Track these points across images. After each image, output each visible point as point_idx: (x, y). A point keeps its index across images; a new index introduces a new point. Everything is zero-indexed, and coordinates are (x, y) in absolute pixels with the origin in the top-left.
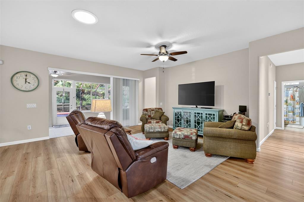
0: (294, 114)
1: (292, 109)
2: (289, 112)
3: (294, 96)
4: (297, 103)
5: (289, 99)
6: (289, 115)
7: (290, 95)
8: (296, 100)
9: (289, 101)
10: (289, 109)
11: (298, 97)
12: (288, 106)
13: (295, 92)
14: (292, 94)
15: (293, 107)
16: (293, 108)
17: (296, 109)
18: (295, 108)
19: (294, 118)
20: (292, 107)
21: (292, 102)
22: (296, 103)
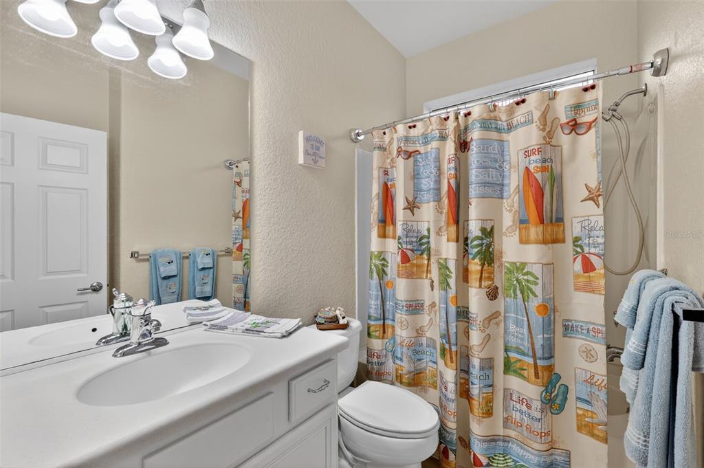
0: (554, 400)
1: (539, 340)
2: (508, 367)
3: (556, 181)
4: (588, 266)
5: (508, 220)
6: (508, 394)
7: (514, 181)
8: (577, 231)
9: (511, 249)
10: (512, 328)
11: (592, 198)
12: (500, 303)
13: (564, 139)
14: (534, 163)
15: (548, 309)
16: (549, 326)
17: (578, 343)
18: (568, 329)
19: (552, 447)
20: (537, 320)
21: (532, 255)
22: (578, 266)
